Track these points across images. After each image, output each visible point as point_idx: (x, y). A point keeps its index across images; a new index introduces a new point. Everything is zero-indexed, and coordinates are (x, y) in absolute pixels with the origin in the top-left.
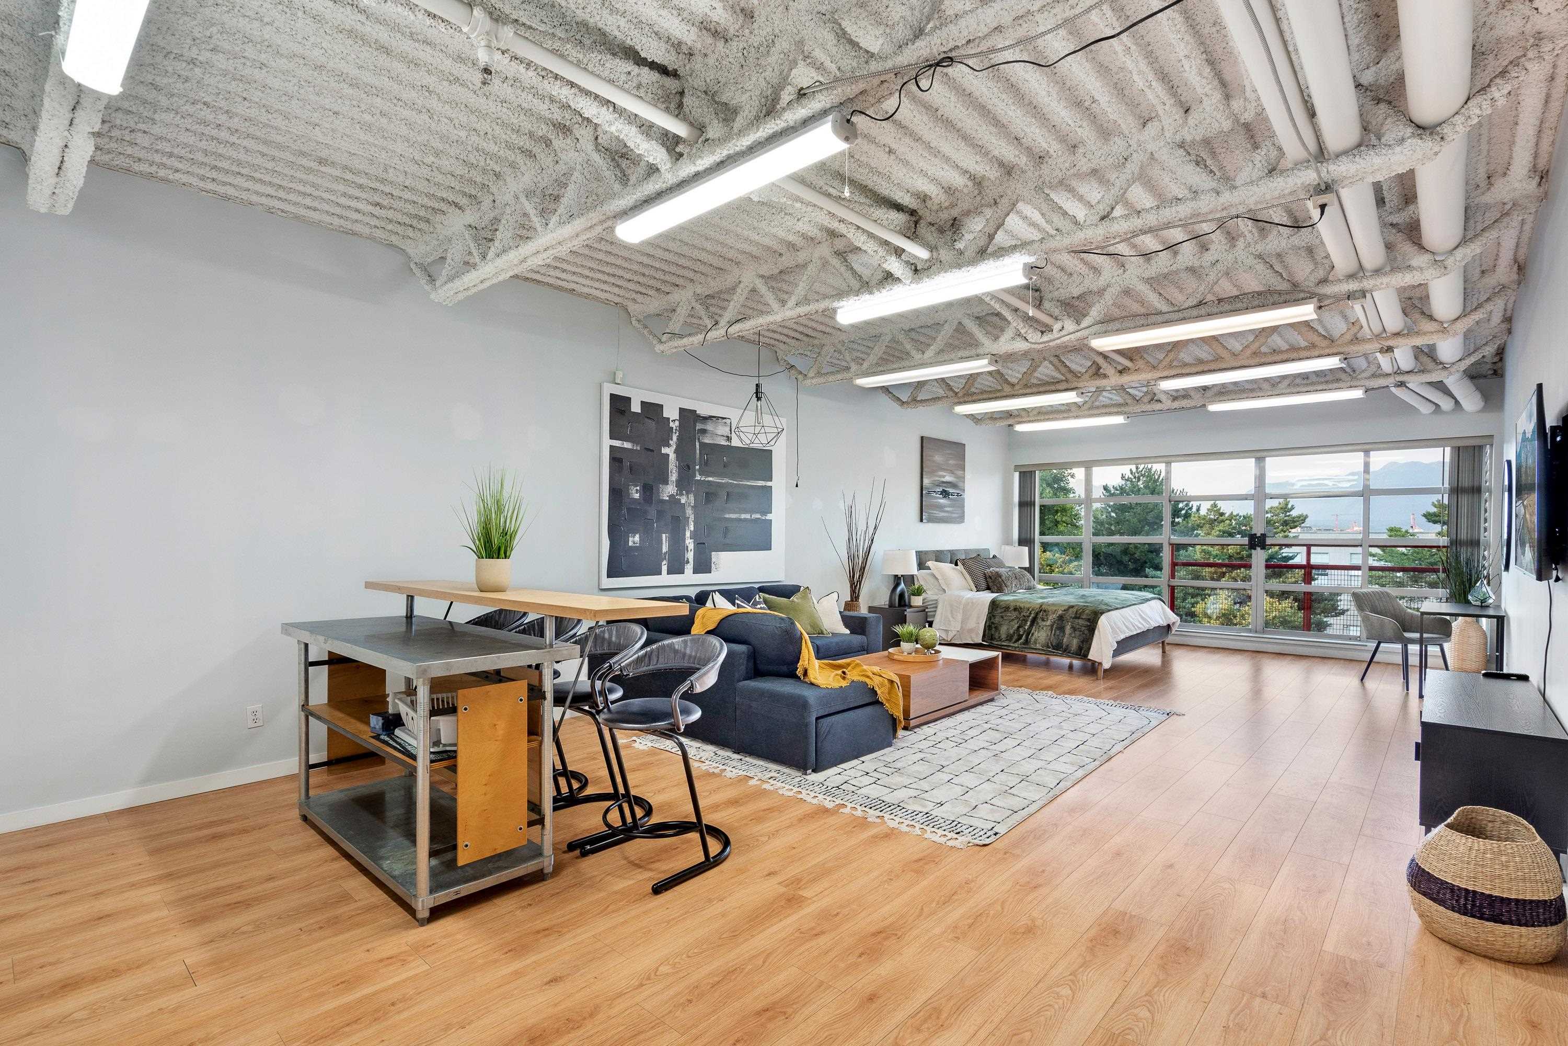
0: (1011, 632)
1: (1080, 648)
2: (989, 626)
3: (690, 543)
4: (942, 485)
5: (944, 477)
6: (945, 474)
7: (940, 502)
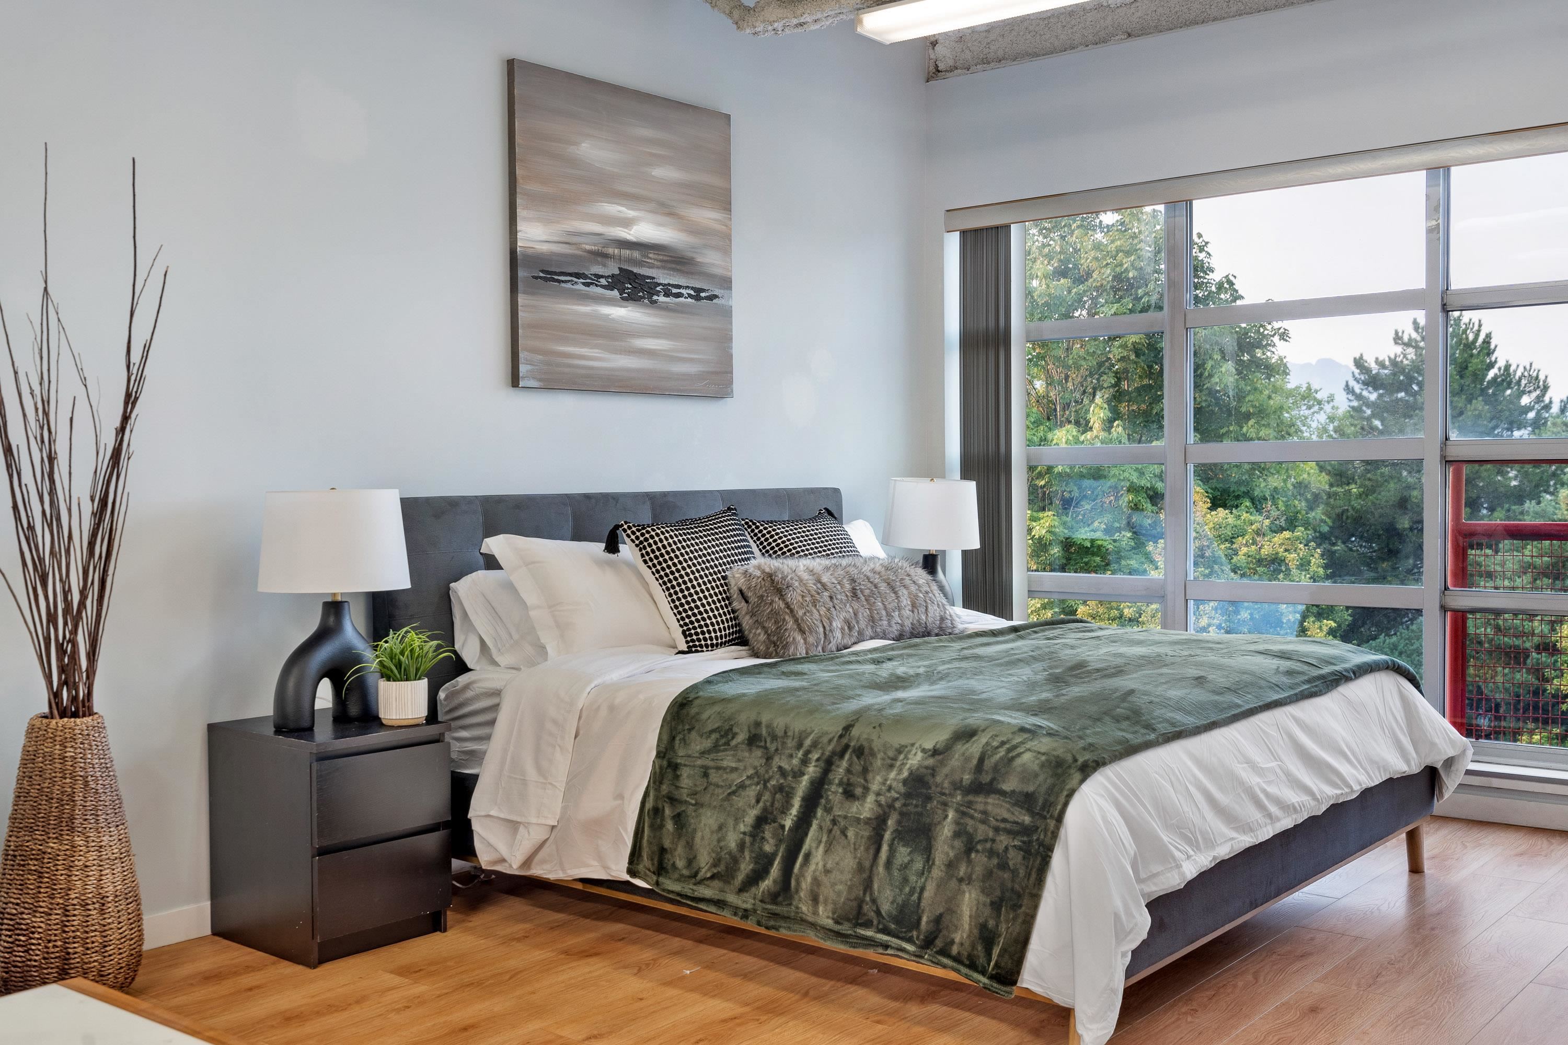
0: (732, 841)
1: (987, 937)
2: (657, 811)
4: (616, 251)
5: (627, 223)
6: (631, 213)
7: (606, 318)
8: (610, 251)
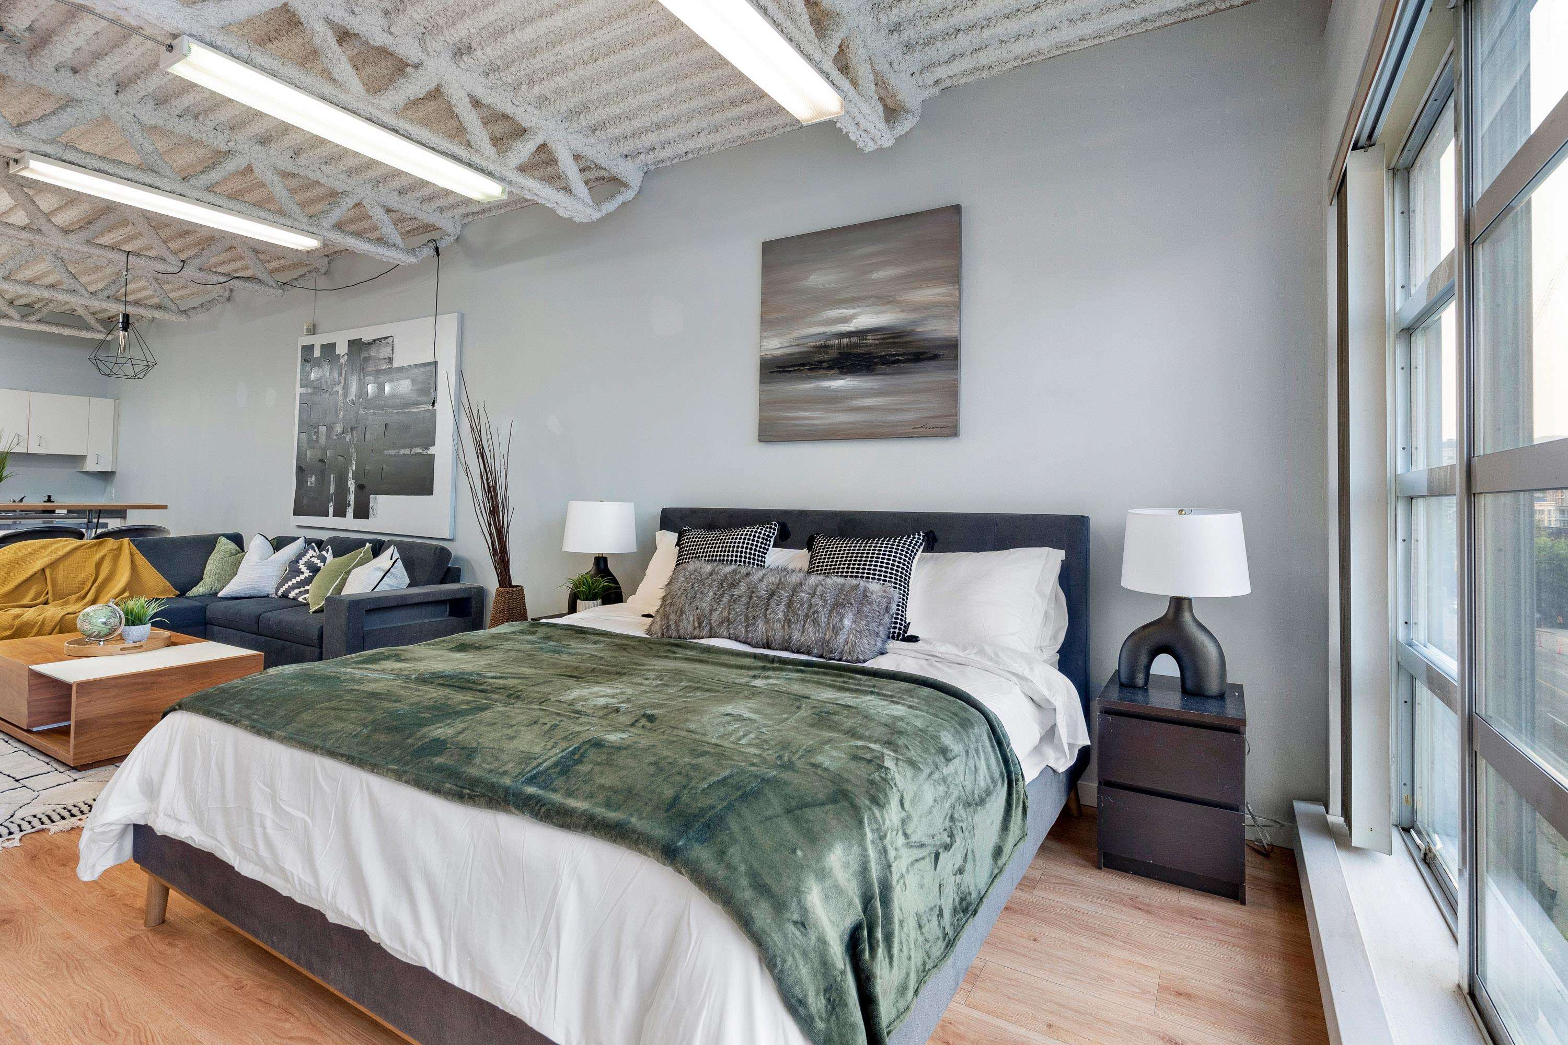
3: (352, 484)
4: (837, 342)
5: (846, 320)
6: (852, 312)
7: (827, 389)
8: (832, 342)
